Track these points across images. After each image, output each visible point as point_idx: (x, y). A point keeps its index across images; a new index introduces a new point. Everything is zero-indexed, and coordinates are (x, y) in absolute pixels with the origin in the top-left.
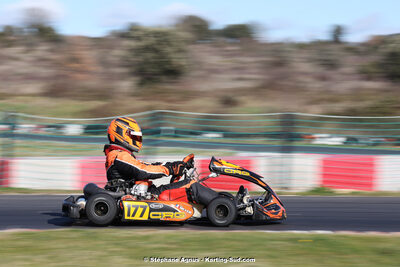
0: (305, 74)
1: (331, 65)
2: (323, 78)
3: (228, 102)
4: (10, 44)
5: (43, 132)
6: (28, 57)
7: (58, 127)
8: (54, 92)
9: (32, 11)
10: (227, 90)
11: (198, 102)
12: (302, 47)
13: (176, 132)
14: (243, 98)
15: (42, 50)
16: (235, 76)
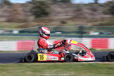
0: (87, 13)
1: (95, 10)
2: (92, 14)
3: (63, 22)
5: (6, 33)
7: (11, 31)
10: (63, 19)
12: (85, 5)
15: (6, 7)
16: (65, 14)
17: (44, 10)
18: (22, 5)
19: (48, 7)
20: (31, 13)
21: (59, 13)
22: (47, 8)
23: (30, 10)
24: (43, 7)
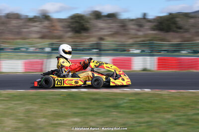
0: (133, 29)
3: (101, 39)
4: (35, 22)
5: (37, 51)
6: (41, 26)
7: (43, 49)
8: (43, 37)
9: (42, 11)
11: (91, 39)
12: (132, 20)
14: (107, 38)
15: (46, 23)
17: (83, 26)
18: (60, 20)
19: (88, 22)
20: (69, 29)
21: (102, 29)
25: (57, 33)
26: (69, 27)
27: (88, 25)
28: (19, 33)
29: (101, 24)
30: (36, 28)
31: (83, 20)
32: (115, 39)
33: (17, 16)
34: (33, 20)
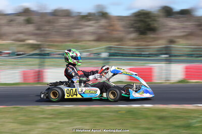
3: (172, 42)
4: (89, 20)
5: (92, 56)
6: (96, 25)
7: (99, 54)
8: (99, 39)
9: (99, 6)
10: (171, 37)
11: (160, 42)
13: (149, 54)
15: (103, 22)
16: (182, 31)
17: (149, 25)
18: (121, 18)
19: (155, 20)
20: (132, 29)
21: (173, 29)
22: (154, 22)
23: (132, 25)
24: (147, 20)
25: (116, 34)
26: (132, 26)
27: (156, 25)
28: (69, 34)
29: (172, 23)
30: (91, 27)
31: (149, 17)
32: (189, 42)
33: (67, 14)
34: (87, 17)
